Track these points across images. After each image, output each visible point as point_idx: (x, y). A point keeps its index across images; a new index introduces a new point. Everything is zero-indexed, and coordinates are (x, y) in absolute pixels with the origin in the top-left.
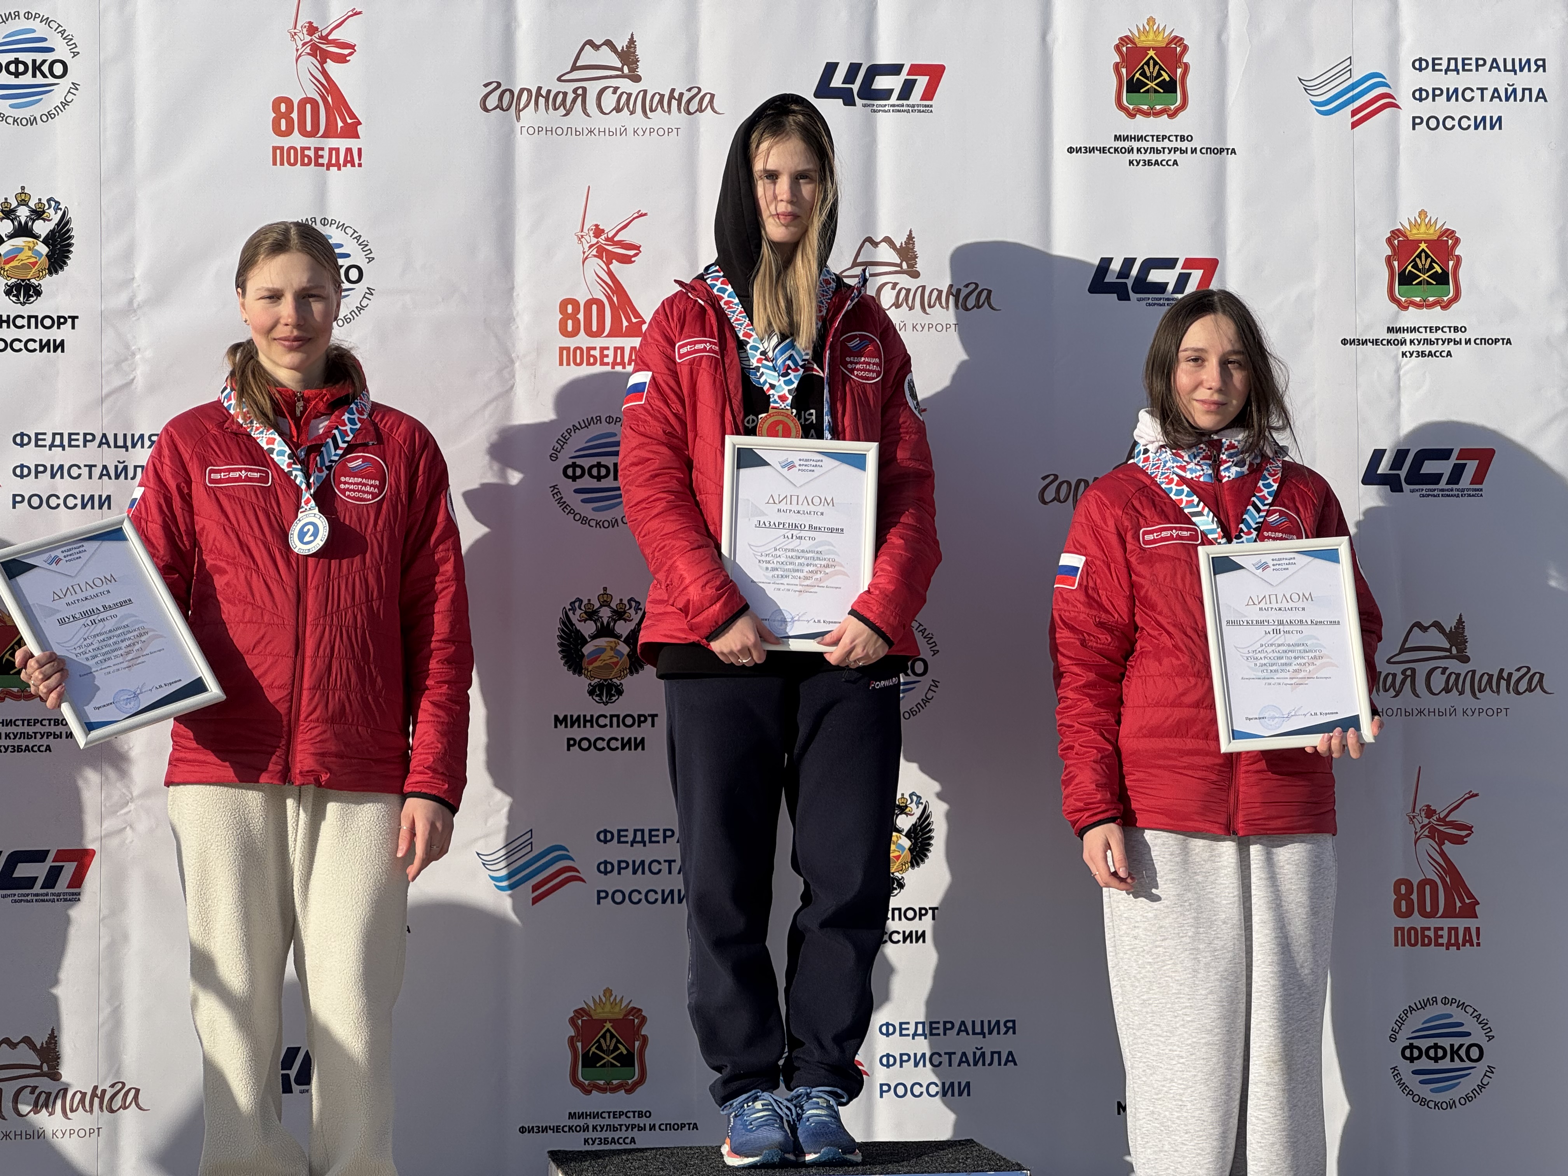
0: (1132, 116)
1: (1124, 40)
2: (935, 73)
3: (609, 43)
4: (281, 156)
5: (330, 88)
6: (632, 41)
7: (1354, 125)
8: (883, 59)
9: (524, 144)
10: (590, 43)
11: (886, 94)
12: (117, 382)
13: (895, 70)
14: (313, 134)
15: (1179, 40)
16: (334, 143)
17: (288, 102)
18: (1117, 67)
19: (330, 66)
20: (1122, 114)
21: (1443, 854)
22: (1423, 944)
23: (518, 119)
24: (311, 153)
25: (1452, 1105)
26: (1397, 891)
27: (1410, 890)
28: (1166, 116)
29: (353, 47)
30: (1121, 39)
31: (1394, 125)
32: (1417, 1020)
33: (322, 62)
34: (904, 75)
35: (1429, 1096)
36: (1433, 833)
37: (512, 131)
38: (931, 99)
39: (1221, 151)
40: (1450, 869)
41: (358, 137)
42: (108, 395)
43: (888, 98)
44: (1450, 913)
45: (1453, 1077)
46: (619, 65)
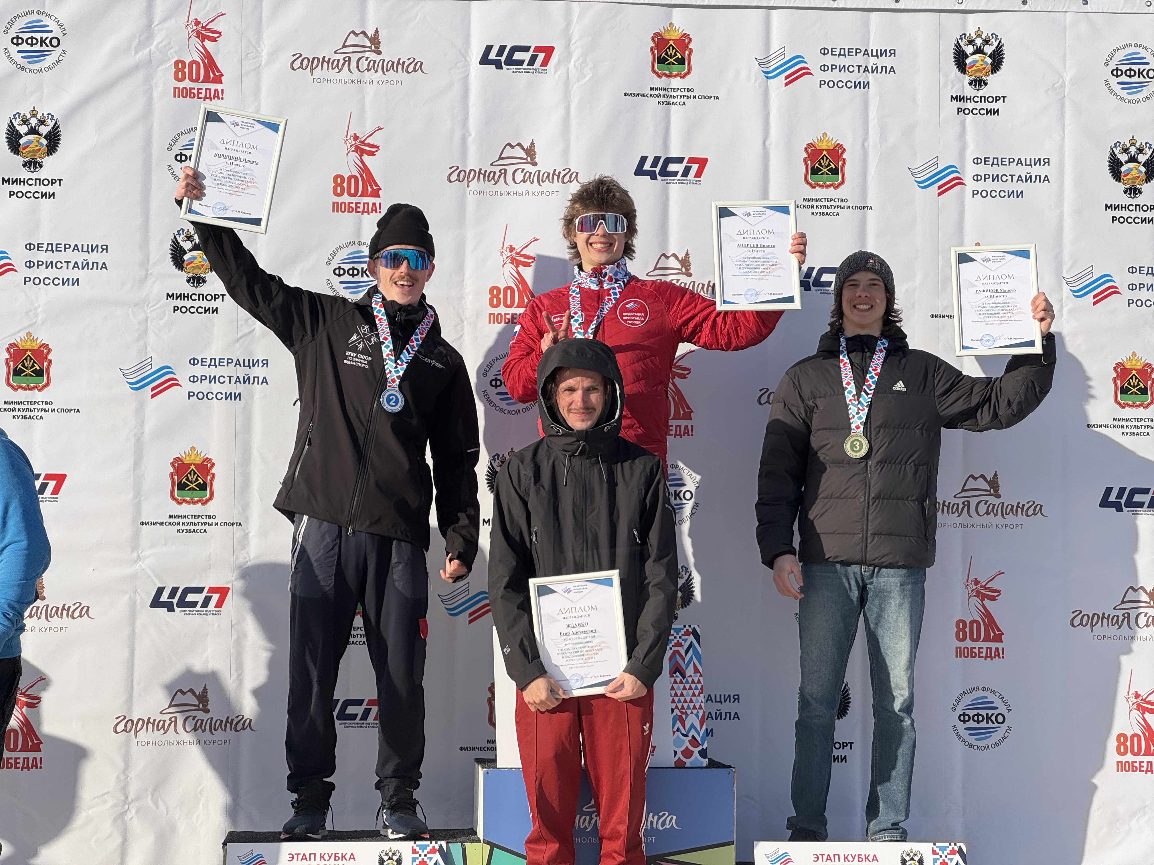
0: (813, 187)
1: (810, 145)
2: (702, 162)
3: (519, 145)
4: (337, 207)
5: (365, 169)
6: (533, 143)
7: (939, 194)
8: (674, 154)
9: (471, 200)
10: (509, 144)
11: (675, 174)
12: (246, 330)
13: (680, 160)
14: (355, 195)
15: (840, 146)
16: (366, 200)
17: (342, 177)
18: (805, 160)
19: (365, 158)
20: (808, 186)
21: (983, 606)
22: (972, 657)
23: (468, 186)
24: (353, 206)
25: (987, 748)
26: (957, 626)
27: (965, 626)
28: (833, 188)
29: (378, 147)
30: (808, 144)
31: (962, 195)
32: (968, 700)
33: (361, 156)
34: (685, 163)
35: (974, 742)
36: (978, 594)
37: (465, 193)
38: (700, 177)
39: (864, 207)
40: (988, 615)
41: (379, 197)
42: (241, 337)
43: (676, 176)
44: (987, 639)
45: (988, 732)
46: (525, 157)
